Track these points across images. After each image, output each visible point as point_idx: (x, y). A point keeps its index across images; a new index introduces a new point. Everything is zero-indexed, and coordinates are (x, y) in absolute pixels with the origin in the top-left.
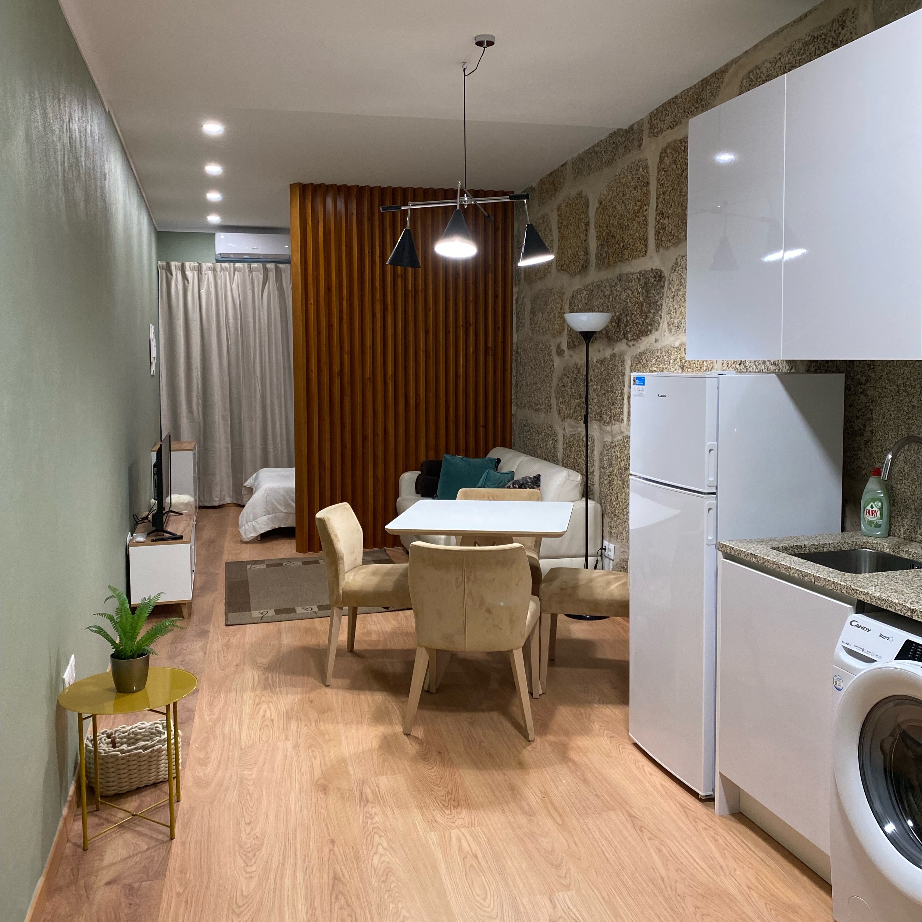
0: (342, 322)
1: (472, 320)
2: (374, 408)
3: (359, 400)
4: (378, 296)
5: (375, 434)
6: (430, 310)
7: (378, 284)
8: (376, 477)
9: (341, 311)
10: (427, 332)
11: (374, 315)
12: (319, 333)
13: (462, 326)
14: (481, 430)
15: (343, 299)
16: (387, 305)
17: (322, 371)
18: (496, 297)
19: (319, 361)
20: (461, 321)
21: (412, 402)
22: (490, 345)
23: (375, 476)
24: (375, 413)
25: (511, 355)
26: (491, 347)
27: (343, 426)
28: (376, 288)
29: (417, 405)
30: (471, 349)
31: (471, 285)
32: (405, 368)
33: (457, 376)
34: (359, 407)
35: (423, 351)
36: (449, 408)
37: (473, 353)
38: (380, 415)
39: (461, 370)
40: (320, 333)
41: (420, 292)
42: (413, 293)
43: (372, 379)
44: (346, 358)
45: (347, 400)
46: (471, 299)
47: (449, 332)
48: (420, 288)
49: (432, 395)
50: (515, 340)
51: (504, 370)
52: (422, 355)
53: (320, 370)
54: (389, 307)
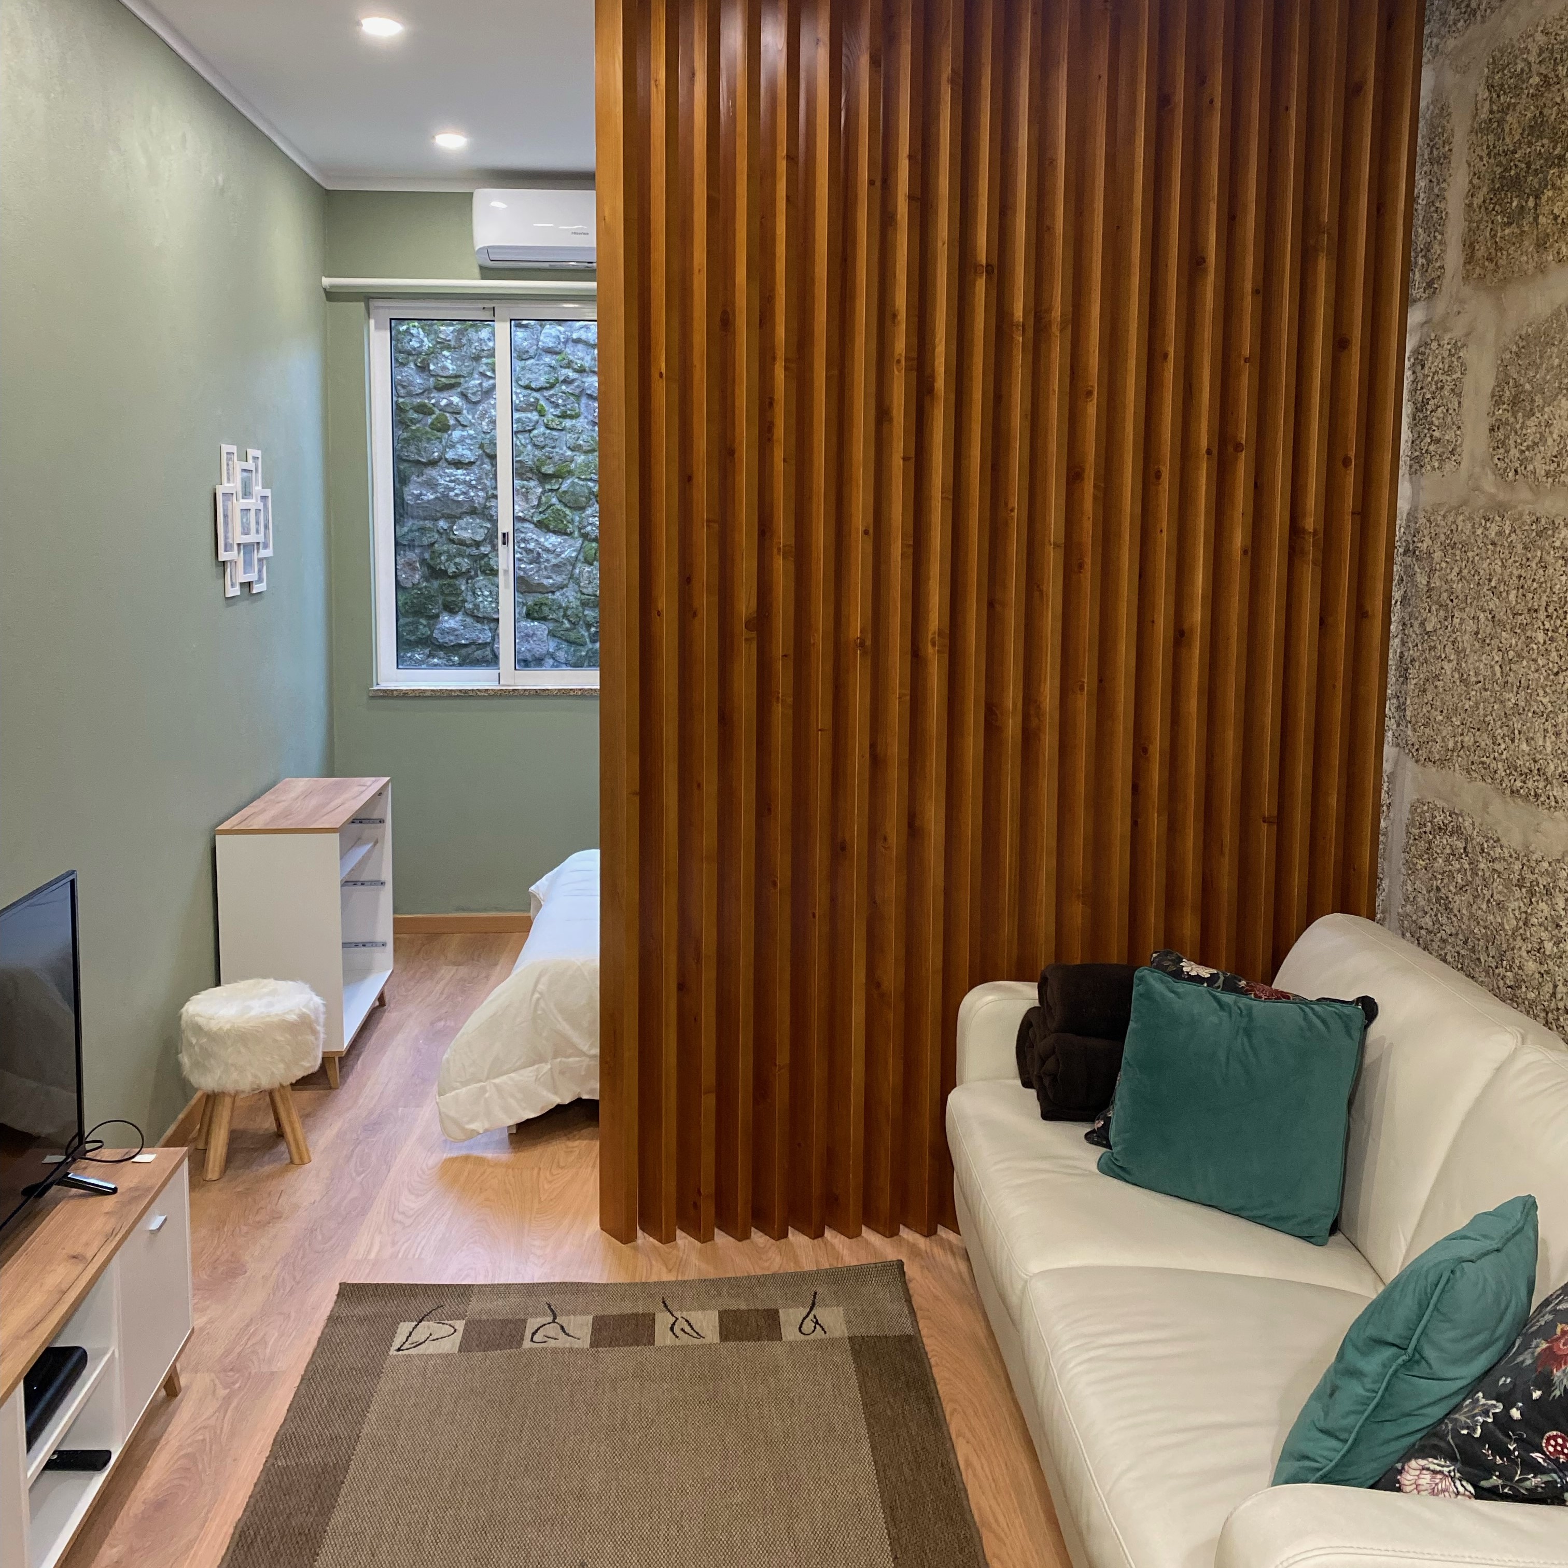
0: (770, 440)
1: (1244, 432)
2: (873, 746)
3: (821, 717)
4: (900, 345)
5: (874, 832)
6: (1089, 393)
7: (901, 299)
8: (878, 985)
9: (765, 403)
10: (1074, 476)
11: (882, 415)
12: (687, 479)
13: (1209, 452)
14: (1265, 835)
15: (774, 358)
16: (932, 377)
17: (695, 614)
18: (1340, 344)
19: (686, 579)
20: (1203, 439)
21: (1012, 727)
22: (1310, 523)
23: (873, 982)
24: (876, 761)
25: (1390, 559)
26: (1315, 533)
27: (764, 806)
28: (895, 316)
29: (1029, 737)
30: (1238, 539)
31: (1249, 299)
32: (991, 604)
33: (1180, 636)
34: (821, 744)
35: (1056, 546)
36: (1145, 750)
37: (1245, 552)
38: (895, 774)
39: (1197, 616)
40: (690, 479)
41: (1055, 330)
42: (1030, 333)
43: (868, 643)
44: (781, 567)
45: (780, 714)
46: (1246, 352)
47: (1158, 475)
48: (1057, 313)
49: (1083, 703)
50: (1403, 506)
51: (1360, 614)
52: (1052, 560)
53: (687, 611)
54: (940, 384)
